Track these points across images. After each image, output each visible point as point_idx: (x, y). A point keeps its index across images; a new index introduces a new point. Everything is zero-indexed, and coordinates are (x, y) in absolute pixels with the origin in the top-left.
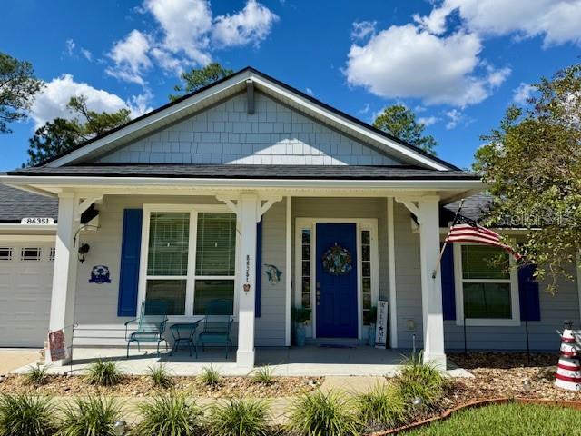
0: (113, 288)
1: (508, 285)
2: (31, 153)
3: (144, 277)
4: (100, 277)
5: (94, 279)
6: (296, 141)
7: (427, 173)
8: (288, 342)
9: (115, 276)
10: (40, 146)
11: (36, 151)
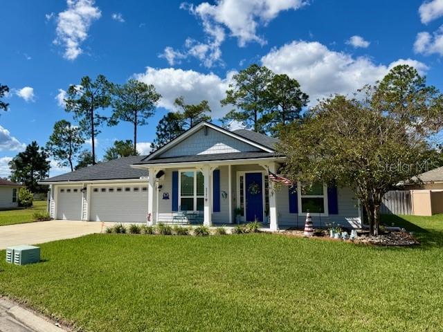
0: (170, 201)
1: (323, 199)
2: (157, 134)
3: (180, 197)
4: (166, 197)
5: (164, 198)
6: (221, 144)
7: (267, 154)
8: (230, 222)
9: (171, 197)
10: (162, 130)
11: (159, 133)
